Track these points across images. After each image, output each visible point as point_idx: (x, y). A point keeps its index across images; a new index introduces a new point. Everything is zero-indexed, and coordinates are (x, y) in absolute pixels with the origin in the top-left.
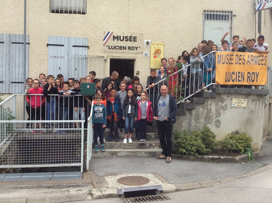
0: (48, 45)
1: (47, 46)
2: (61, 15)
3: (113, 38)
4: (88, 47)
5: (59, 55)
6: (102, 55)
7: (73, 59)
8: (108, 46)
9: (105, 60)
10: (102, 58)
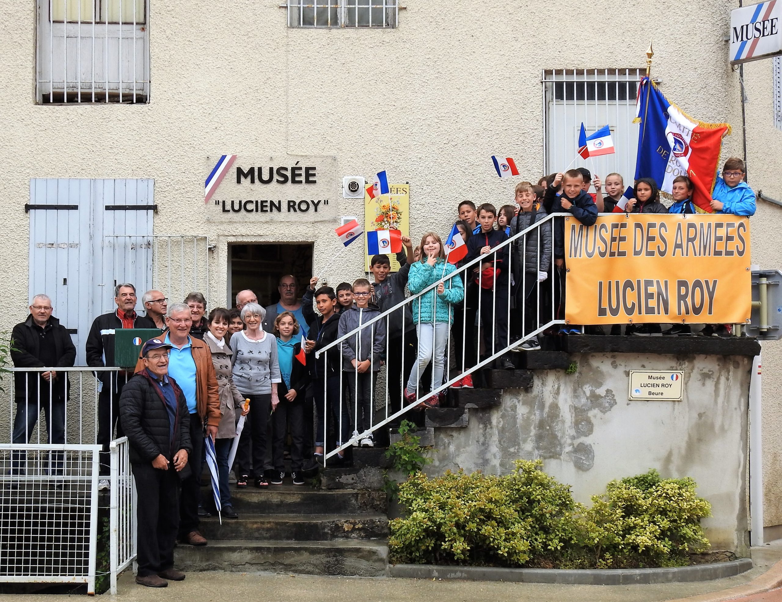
0: (28, 208)
1: (27, 212)
2: (69, 111)
3: (235, 176)
4: (154, 208)
5: (63, 239)
6: (201, 233)
7: (108, 251)
8: (221, 201)
9: (210, 249)
10: (202, 244)
